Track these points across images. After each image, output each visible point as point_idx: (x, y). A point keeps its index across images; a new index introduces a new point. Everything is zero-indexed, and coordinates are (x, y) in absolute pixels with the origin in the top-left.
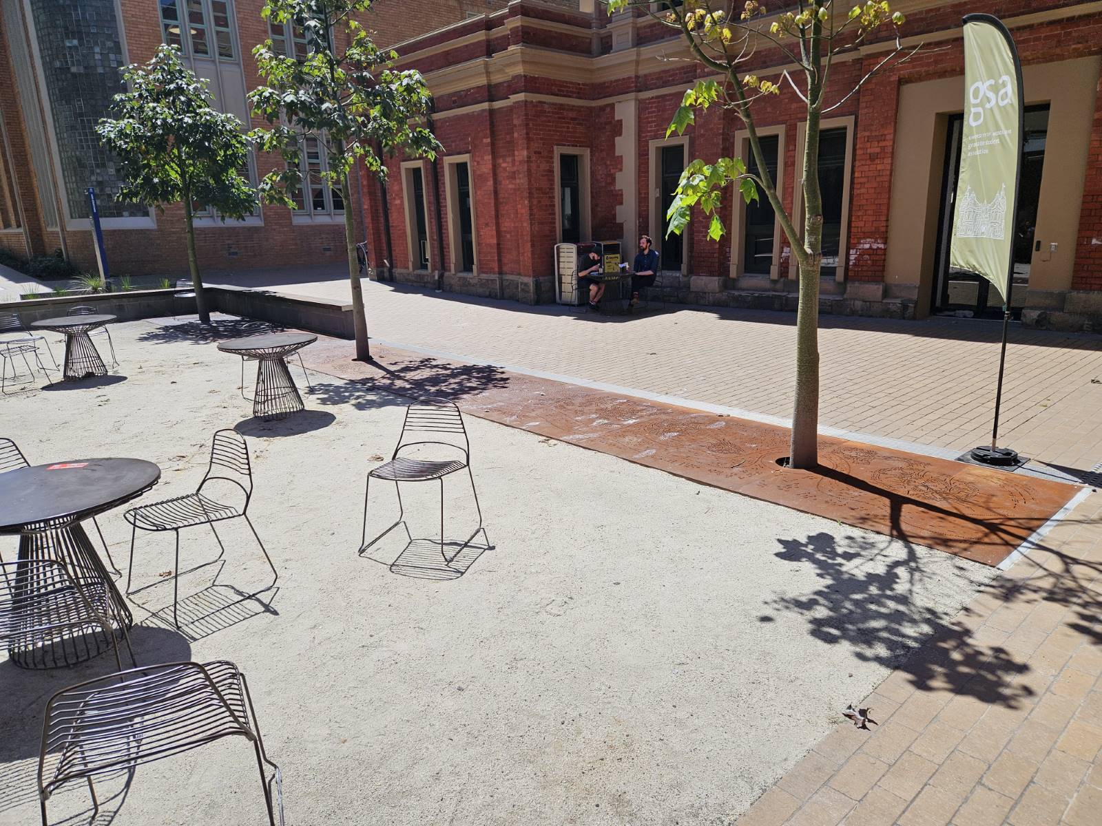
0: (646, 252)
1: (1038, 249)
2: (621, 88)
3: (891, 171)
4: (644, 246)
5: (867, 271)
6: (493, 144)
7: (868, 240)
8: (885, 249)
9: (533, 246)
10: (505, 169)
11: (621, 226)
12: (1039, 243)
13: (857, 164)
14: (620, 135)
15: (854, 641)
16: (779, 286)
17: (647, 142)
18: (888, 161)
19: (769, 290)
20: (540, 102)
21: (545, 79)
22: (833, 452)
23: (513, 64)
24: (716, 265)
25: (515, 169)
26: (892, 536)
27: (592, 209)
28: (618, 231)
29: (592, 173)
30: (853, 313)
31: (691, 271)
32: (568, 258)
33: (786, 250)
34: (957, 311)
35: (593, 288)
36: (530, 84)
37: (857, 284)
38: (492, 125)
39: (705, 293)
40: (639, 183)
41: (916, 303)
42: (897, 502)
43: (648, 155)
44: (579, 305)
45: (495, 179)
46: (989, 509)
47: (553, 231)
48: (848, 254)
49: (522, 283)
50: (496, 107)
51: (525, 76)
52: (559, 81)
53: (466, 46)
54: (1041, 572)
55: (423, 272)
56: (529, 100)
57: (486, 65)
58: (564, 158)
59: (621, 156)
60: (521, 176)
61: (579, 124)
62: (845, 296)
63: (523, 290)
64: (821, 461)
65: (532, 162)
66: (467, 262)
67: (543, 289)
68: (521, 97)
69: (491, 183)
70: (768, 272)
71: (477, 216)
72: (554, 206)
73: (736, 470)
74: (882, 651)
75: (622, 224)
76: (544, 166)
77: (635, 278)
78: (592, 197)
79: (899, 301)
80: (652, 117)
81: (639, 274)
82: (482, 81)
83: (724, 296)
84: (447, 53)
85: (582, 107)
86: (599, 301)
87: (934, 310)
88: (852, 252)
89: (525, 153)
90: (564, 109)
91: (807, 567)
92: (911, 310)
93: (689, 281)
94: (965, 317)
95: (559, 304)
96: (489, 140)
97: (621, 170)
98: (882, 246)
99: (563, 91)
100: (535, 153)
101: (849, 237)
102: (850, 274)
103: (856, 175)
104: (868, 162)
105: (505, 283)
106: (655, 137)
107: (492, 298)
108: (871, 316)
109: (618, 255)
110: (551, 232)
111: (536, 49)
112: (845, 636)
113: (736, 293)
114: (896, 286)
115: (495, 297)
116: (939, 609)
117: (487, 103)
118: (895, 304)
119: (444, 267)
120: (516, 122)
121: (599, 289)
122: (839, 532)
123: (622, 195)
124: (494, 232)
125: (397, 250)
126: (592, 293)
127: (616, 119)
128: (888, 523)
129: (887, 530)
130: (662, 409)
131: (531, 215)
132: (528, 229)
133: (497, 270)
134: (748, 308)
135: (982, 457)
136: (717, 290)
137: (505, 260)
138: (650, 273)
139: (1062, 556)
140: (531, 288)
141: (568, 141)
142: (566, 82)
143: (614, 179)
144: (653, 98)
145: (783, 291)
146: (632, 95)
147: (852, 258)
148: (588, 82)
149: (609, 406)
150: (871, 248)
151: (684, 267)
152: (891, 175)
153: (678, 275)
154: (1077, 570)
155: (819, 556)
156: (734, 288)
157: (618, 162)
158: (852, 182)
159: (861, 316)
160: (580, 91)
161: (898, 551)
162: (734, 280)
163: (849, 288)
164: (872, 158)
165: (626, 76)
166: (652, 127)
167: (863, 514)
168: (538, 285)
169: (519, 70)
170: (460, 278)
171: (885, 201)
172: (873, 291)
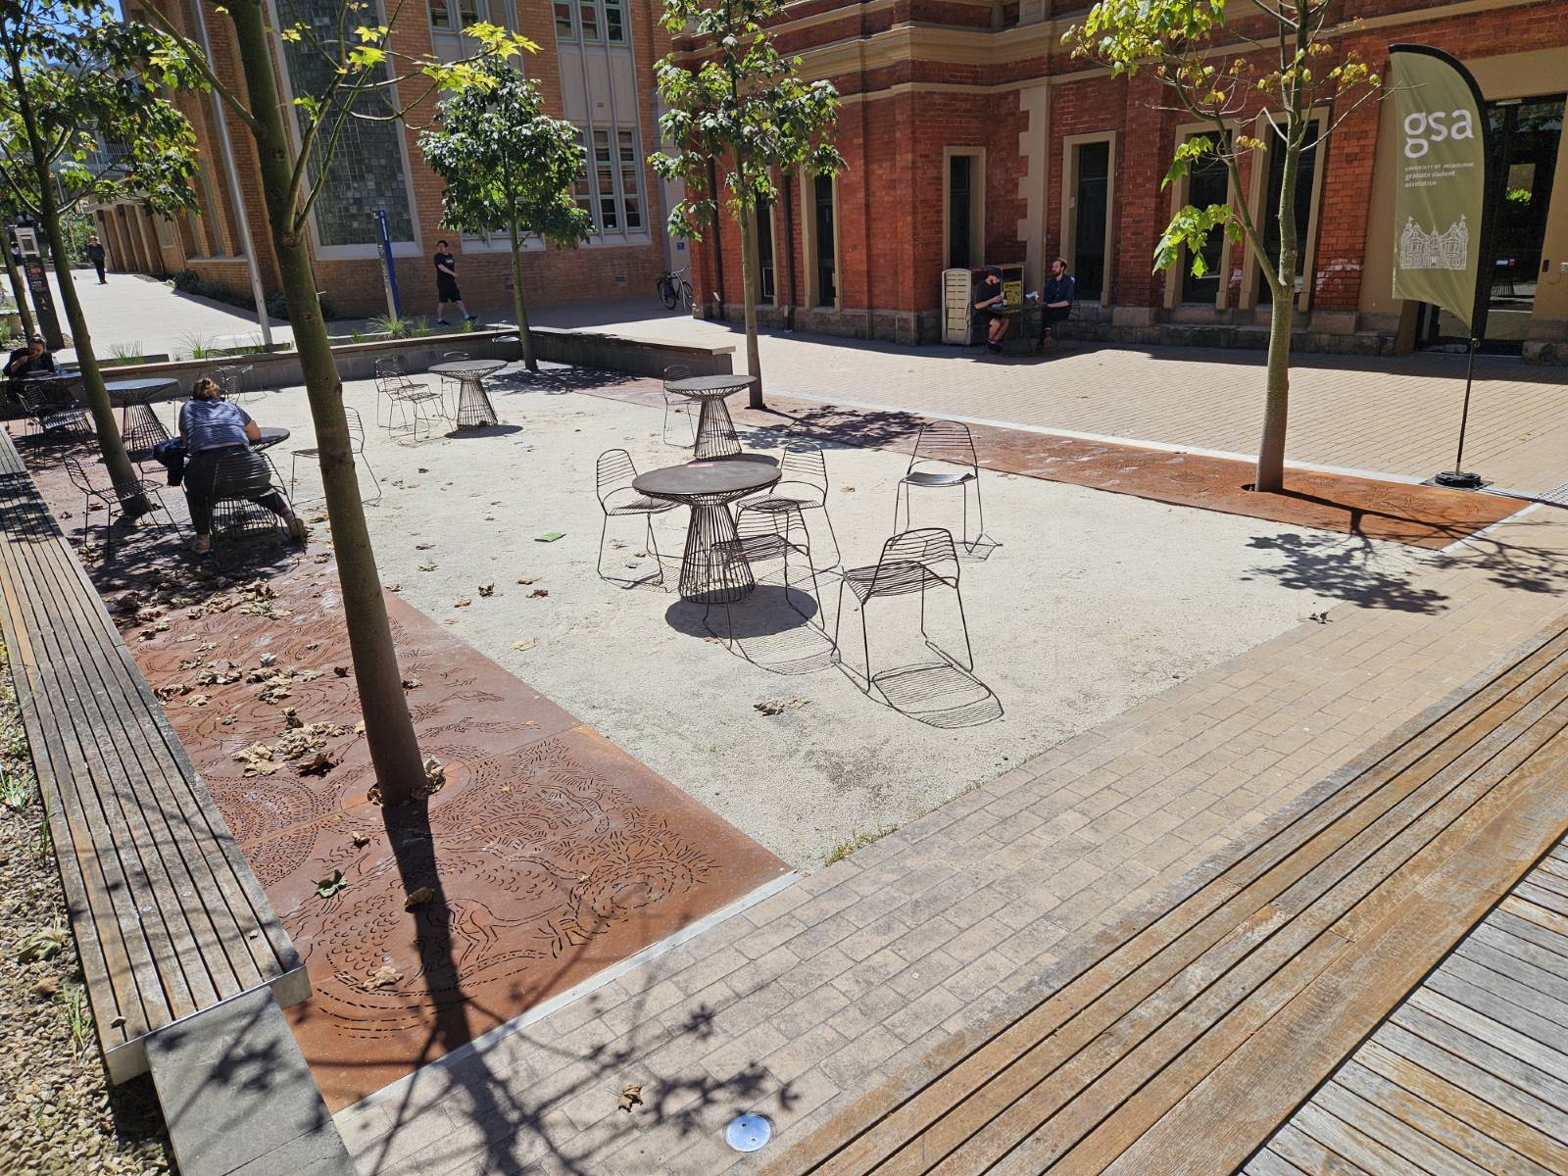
0: (1059, 278)
1: (1546, 269)
2: (1029, 70)
3: (1373, 175)
4: (1058, 270)
5: (1337, 298)
6: (866, 145)
7: (1340, 260)
8: (1361, 271)
9: (915, 273)
10: (880, 177)
11: (1023, 245)
12: (1547, 262)
13: (1330, 166)
14: (1026, 129)
15: (1315, 588)
16: (1226, 317)
17: (1061, 138)
18: (1371, 163)
19: (1213, 323)
20: (929, 93)
21: (936, 63)
22: (1299, 480)
23: (899, 47)
24: (1148, 292)
25: (895, 176)
26: (1351, 534)
27: (986, 223)
28: (1019, 251)
29: (987, 177)
30: (1319, 349)
31: (1113, 301)
32: (958, 286)
33: (1237, 272)
34: (1448, 346)
35: (994, 324)
36: (919, 71)
37: (1323, 314)
38: (866, 121)
39: (1132, 328)
40: (1049, 191)
41: (1396, 336)
42: (1357, 514)
43: (1061, 154)
44: (971, 345)
45: (867, 191)
46: (1443, 517)
47: (939, 254)
48: (1314, 277)
49: (900, 320)
50: (871, 99)
51: (913, 62)
52: (953, 64)
53: (835, 22)
54: (1478, 553)
55: (767, 308)
56: (917, 90)
57: (862, 46)
58: (954, 160)
59: (1027, 157)
60: (902, 186)
61: (973, 117)
62: (1309, 329)
63: (901, 327)
64: (1285, 487)
65: (917, 168)
66: (826, 295)
67: (926, 326)
68: (907, 87)
69: (862, 194)
70: (1214, 301)
71: (841, 237)
72: (941, 222)
73: (1202, 494)
74: (1339, 592)
75: (1025, 242)
76: (931, 173)
77: (1046, 311)
78: (987, 209)
79: (1375, 334)
80: (1068, 107)
81: (1051, 305)
82: (855, 67)
83: (1155, 331)
84: (807, 31)
85: (977, 95)
86: (1000, 341)
87: (1419, 345)
88: (1320, 274)
89: (909, 157)
90: (956, 99)
91: (1276, 551)
92: (1390, 345)
93: (1112, 312)
94: (1456, 352)
95: (946, 344)
96: (861, 141)
97: (1026, 174)
98: (1357, 267)
99: (956, 77)
100: (921, 156)
101: (1316, 257)
102: (1317, 301)
103: (1329, 180)
104: (1344, 165)
105: (876, 319)
106: (1072, 132)
107: (859, 338)
108: (1340, 353)
109: (1019, 282)
110: (937, 254)
111: (926, 27)
112: (1310, 585)
113: (1172, 327)
114: (1373, 315)
115: (863, 338)
116: (1386, 573)
117: (860, 95)
118: (1369, 337)
119: (795, 301)
120: (898, 118)
121: (1002, 325)
122: (1305, 534)
123: (1026, 205)
124: (865, 257)
125: (729, 280)
126: (992, 330)
127: (1022, 109)
128: (1349, 526)
129: (1348, 530)
130: (1113, 448)
131: (915, 234)
132: (910, 251)
133: (866, 303)
134: (1187, 345)
135: (1445, 481)
136: (1148, 323)
137: (876, 291)
138: (1065, 303)
139: (1497, 543)
140: (912, 325)
141: (960, 139)
142: (961, 65)
143: (1016, 186)
144: (1070, 83)
145: (1231, 324)
146: (1045, 79)
147: (1320, 282)
148: (985, 62)
149: (1056, 447)
150: (1343, 270)
151: (1105, 295)
152: (1372, 180)
153: (1096, 306)
154: (1508, 552)
155: (1288, 546)
156: (1169, 322)
157: (1022, 165)
158: (1323, 189)
159: (1329, 352)
160: (976, 76)
161: (1357, 542)
162: (1169, 310)
163: (1313, 321)
164: (1350, 159)
165: (1035, 55)
166: (1068, 119)
167: (1326, 520)
168: (920, 321)
169: (906, 54)
170: (816, 314)
171: (1363, 213)
172: (1345, 321)
